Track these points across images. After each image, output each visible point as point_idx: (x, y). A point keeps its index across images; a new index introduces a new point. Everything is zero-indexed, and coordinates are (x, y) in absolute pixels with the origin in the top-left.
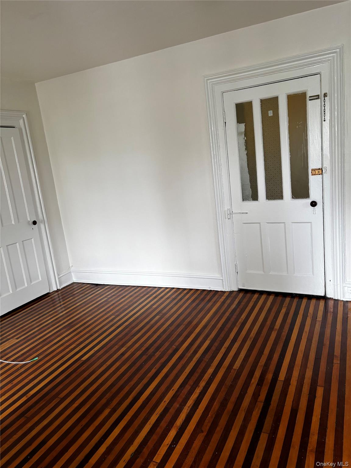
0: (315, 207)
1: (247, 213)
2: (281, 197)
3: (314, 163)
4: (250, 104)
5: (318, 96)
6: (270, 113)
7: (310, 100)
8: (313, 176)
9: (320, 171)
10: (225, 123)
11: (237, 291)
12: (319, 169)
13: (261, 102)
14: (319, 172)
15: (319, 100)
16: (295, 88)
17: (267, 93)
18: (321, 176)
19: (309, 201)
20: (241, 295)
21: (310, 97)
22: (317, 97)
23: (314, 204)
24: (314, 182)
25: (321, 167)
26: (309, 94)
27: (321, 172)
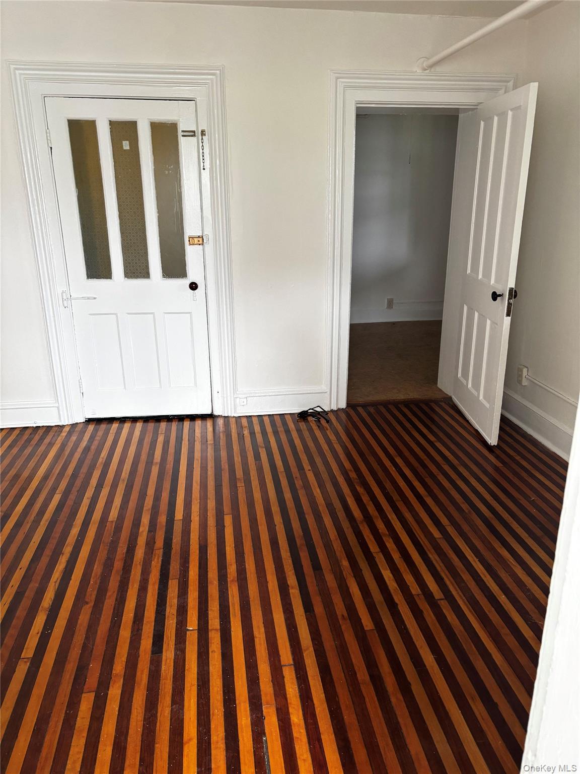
0: (195, 291)
1: (95, 298)
2: (146, 274)
3: (191, 228)
4: (92, 124)
5: (194, 132)
6: (126, 145)
7: (184, 136)
8: (191, 246)
9: (200, 240)
10: (51, 148)
11: (83, 422)
12: (199, 237)
13: (110, 125)
14: (199, 241)
15: (194, 139)
16: (165, 113)
17: (123, 112)
18: (201, 246)
19: (186, 282)
20: (91, 427)
21: (183, 131)
22: (193, 134)
23: (193, 286)
24: (192, 254)
25: (200, 234)
26: (182, 127)
27: (201, 242)
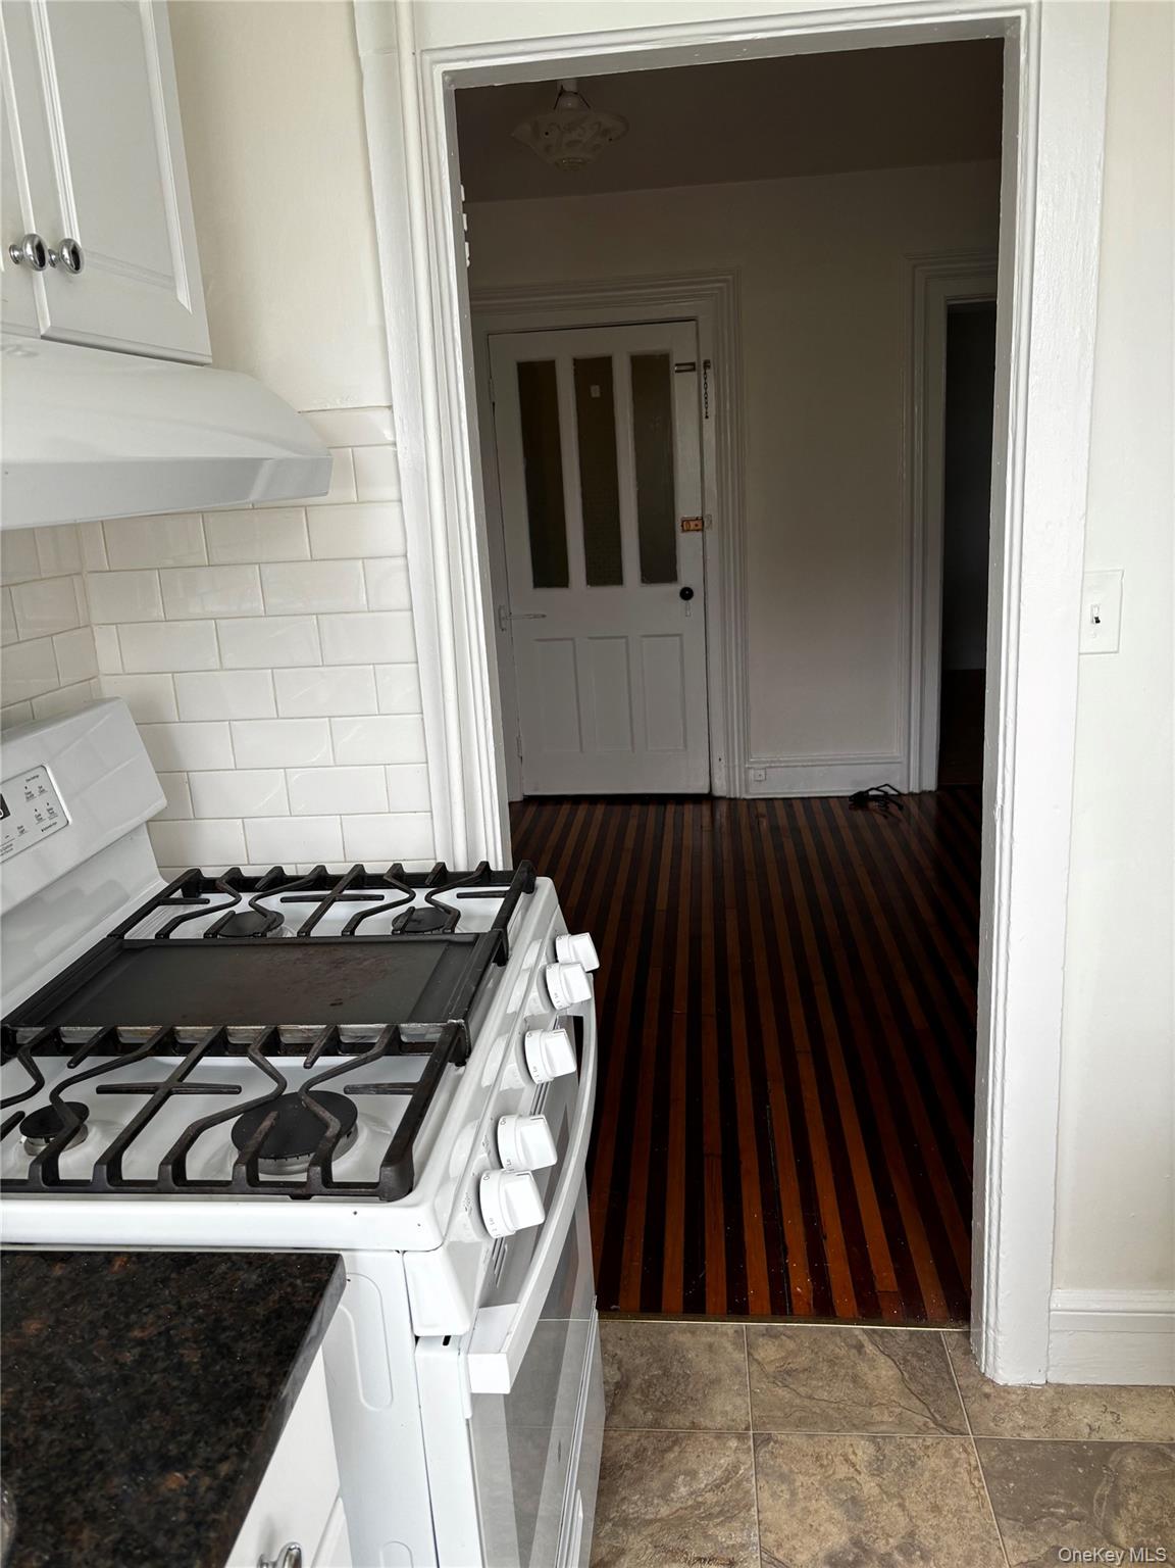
0: (690, 601)
1: (544, 616)
2: (618, 580)
3: (687, 506)
4: (549, 367)
5: (693, 364)
6: (595, 391)
7: (677, 371)
8: (685, 534)
9: (700, 525)
10: (494, 404)
11: (521, 802)
12: (697, 519)
13: (575, 364)
14: (696, 525)
15: (694, 375)
16: (650, 342)
17: (592, 345)
18: (700, 533)
19: (676, 588)
20: (532, 809)
21: (677, 365)
22: (692, 367)
23: (687, 594)
24: (687, 545)
25: (699, 515)
26: (676, 359)
27: (700, 527)
